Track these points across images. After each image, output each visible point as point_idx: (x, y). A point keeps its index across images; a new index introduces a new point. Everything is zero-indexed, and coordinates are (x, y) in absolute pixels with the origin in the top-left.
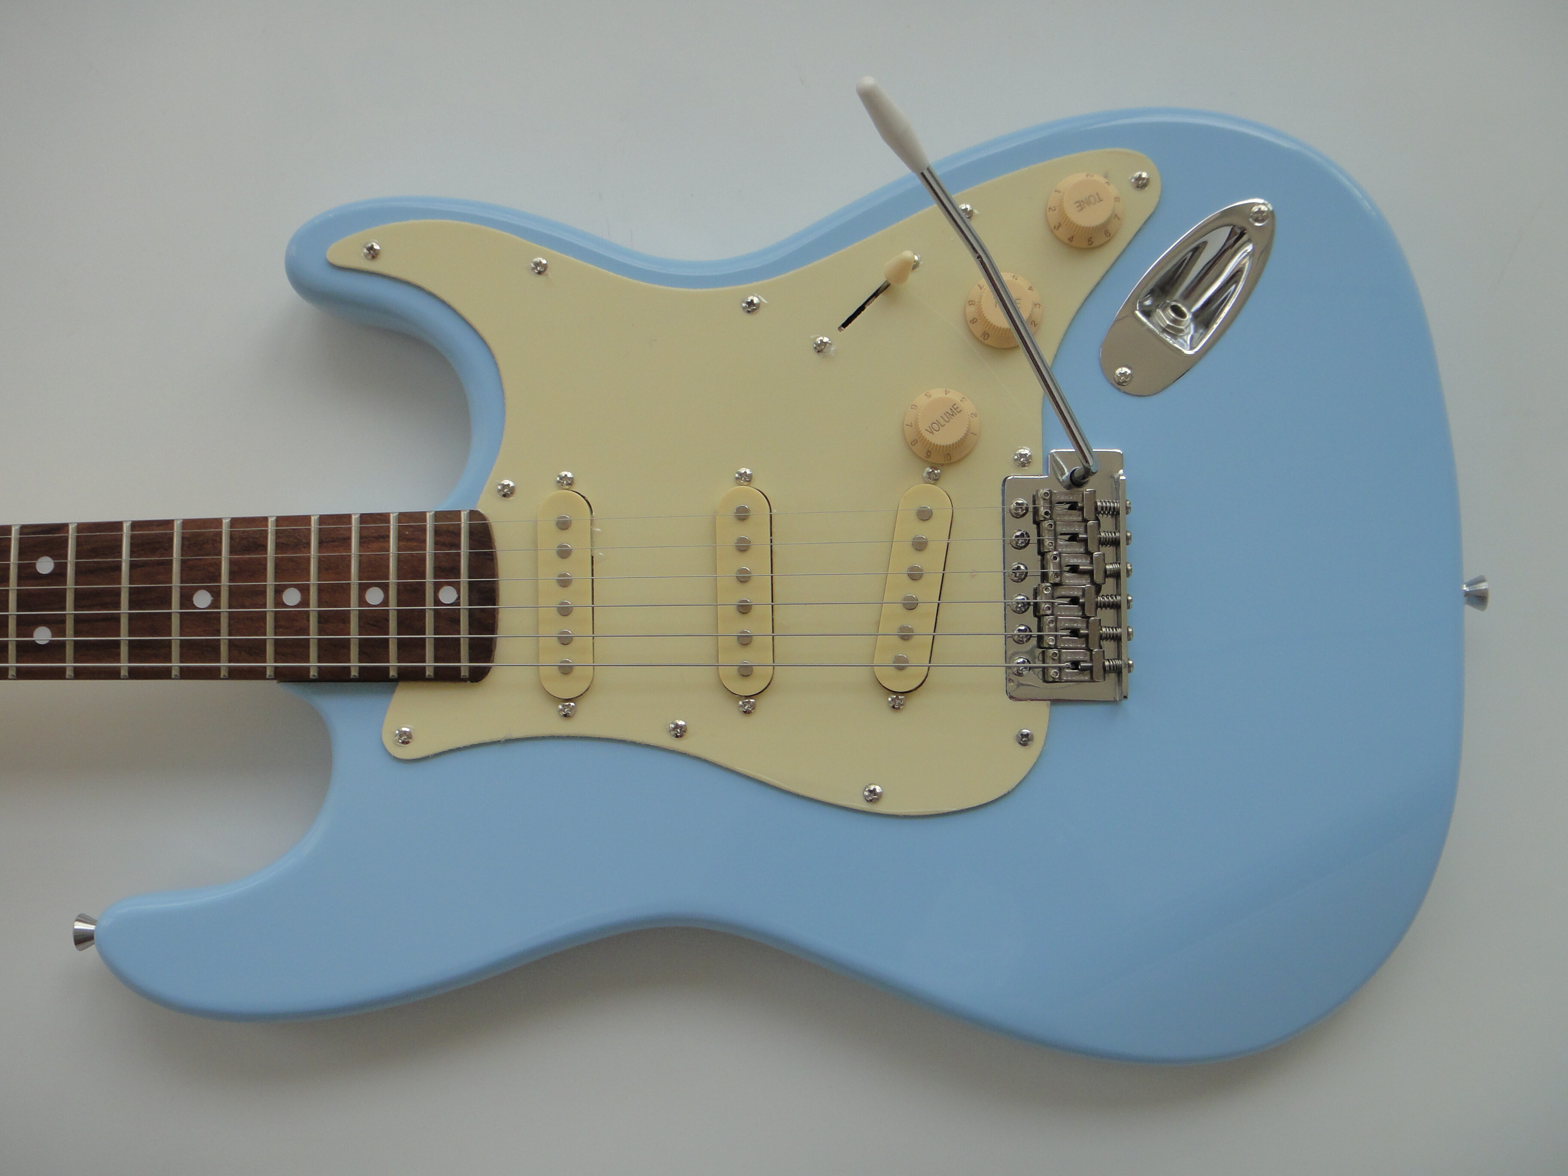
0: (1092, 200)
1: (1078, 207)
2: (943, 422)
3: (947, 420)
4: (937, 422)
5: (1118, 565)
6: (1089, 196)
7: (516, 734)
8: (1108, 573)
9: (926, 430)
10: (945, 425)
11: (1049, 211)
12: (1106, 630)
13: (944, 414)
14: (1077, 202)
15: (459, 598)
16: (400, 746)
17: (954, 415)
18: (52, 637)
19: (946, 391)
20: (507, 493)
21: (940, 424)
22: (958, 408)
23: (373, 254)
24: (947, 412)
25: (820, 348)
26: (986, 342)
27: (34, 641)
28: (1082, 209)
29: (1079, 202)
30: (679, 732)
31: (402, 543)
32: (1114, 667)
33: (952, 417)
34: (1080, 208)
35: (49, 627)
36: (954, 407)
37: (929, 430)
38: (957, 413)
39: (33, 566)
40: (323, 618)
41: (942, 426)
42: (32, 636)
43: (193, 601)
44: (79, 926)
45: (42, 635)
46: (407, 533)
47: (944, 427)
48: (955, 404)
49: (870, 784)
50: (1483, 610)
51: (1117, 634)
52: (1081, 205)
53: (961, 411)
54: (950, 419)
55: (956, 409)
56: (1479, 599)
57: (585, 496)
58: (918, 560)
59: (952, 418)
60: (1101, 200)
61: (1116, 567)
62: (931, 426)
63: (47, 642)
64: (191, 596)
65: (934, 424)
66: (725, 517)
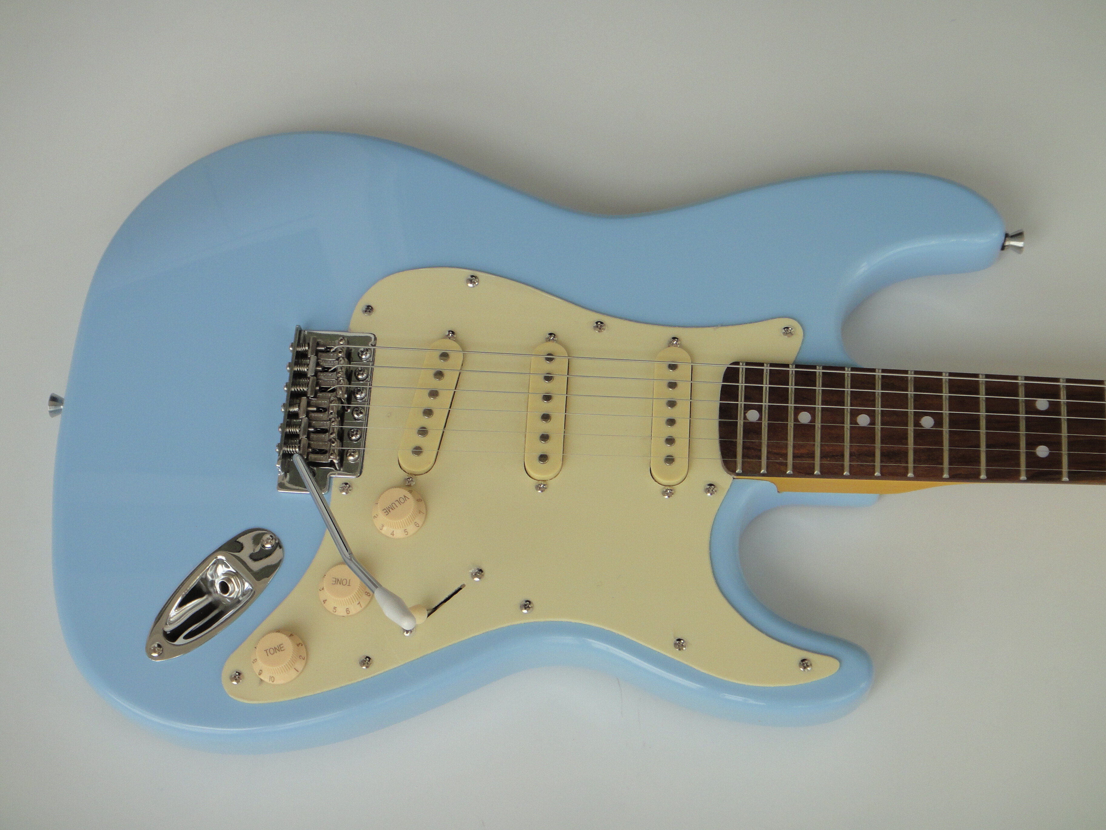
0: (272, 651)
1: (282, 647)
2: (397, 503)
3: (393, 505)
4: (401, 503)
5: (290, 411)
6: (274, 653)
8: (297, 405)
9: (409, 499)
10: (396, 501)
11: (304, 658)
12: (304, 370)
13: (395, 509)
15: (745, 411)
16: (790, 326)
17: (388, 508)
18: (1035, 401)
19: (393, 535)
20: (711, 487)
21: (399, 502)
22: (385, 513)
23: (804, 663)
24: (393, 509)
25: (479, 573)
27: (1048, 399)
29: (281, 651)
30: (599, 325)
31: (784, 452)
32: (303, 346)
33: (390, 507)
34: (281, 645)
35: (1037, 407)
36: (387, 513)
37: (407, 499)
38: (387, 509)
39: (1051, 452)
40: (841, 401)
41: (397, 501)
42: (1050, 402)
43: (934, 421)
44: (1020, 244)
45: (1042, 404)
47: (396, 500)
48: (387, 515)
49: (474, 287)
50: (53, 394)
51: (297, 366)
52: (279, 649)
53: (383, 510)
54: (391, 506)
55: (387, 511)
56: (54, 399)
57: (655, 482)
58: (426, 422)
59: (390, 505)
60: (266, 651)
61: (291, 409)
62: (405, 500)
63: (1039, 398)
64: (934, 424)
65: (403, 502)
66: (555, 458)
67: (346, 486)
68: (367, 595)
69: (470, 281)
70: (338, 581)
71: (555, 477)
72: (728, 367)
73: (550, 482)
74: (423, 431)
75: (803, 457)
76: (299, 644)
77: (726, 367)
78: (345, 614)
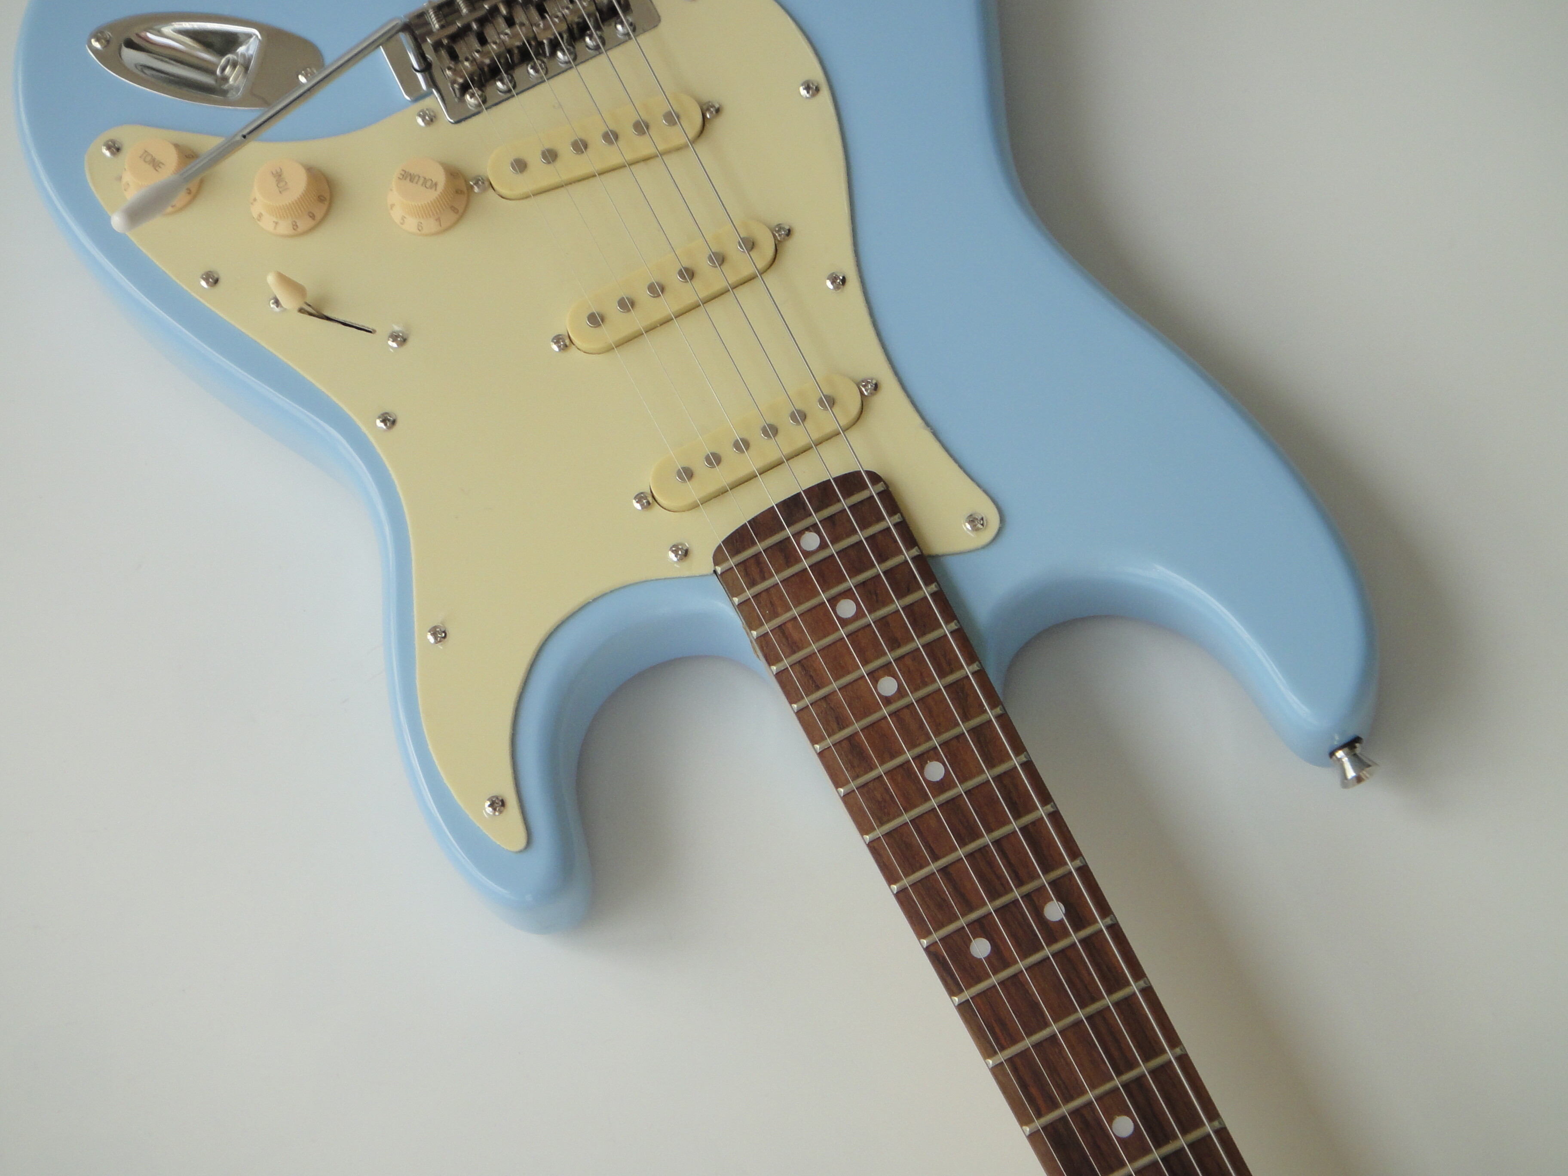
0: (148, 159)
1: (160, 167)
2: (421, 180)
3: (417, 178)
6: (146, 162)
7: (918, 421)
9: (435, 191)
10: (424, 178)
14: (156, 170)
15: (808, 529)
16: (986, 520)
17: (411, 174)
18: (1053, 900)
19: (393, 207)
20: (685, 554)
21: (424, 182)
22: (402, 175)
23: (498, 802)
24: (411, 180)
25: (401, 339)
26: (328, 198)
27: (1065, 915)
28: (161, 163)
30: (840, 281)
31: (779, 610)
33: (413, 176)
34: (161, 165)
35: (1043, 908)
37: (434, 188)
38: (408, 174)
39: (988, 958)
40: (894, 644)
41: (426, 180)
42: (1061, 921)
43: (942, 779)
45: (1055, 911)
46: (767, 612)
48: (399, 178)
49: (802, 96)
52: (156, 164)
53: (405, 171)
55: (405, 176)
58: (566, 151)
60: (146, 151)
62: (430, 188)
63: (1060, 903)
64: (937, 782)
65: (427, 186)
66: (608, 334)
67: (431, 119)
68: (293, 225)
69: (806, 86)
70: (279, 176)
71: (585, 352)
72: (860, 471)
73: (573, 349)
74: (550, 156)
75: (787, 639)
76: (190, 190)
77: (859, 470)
78: (255, 216)
